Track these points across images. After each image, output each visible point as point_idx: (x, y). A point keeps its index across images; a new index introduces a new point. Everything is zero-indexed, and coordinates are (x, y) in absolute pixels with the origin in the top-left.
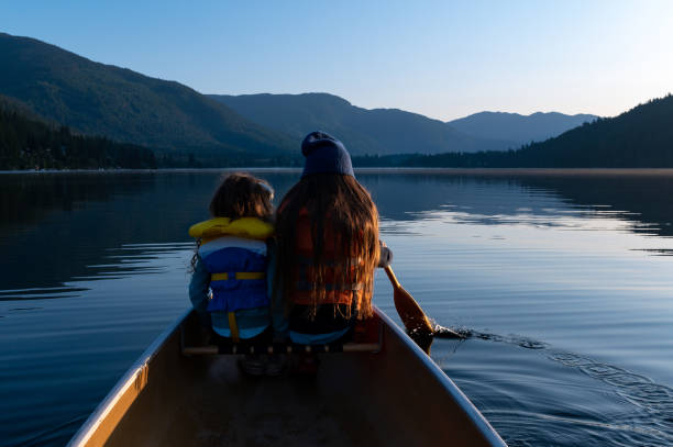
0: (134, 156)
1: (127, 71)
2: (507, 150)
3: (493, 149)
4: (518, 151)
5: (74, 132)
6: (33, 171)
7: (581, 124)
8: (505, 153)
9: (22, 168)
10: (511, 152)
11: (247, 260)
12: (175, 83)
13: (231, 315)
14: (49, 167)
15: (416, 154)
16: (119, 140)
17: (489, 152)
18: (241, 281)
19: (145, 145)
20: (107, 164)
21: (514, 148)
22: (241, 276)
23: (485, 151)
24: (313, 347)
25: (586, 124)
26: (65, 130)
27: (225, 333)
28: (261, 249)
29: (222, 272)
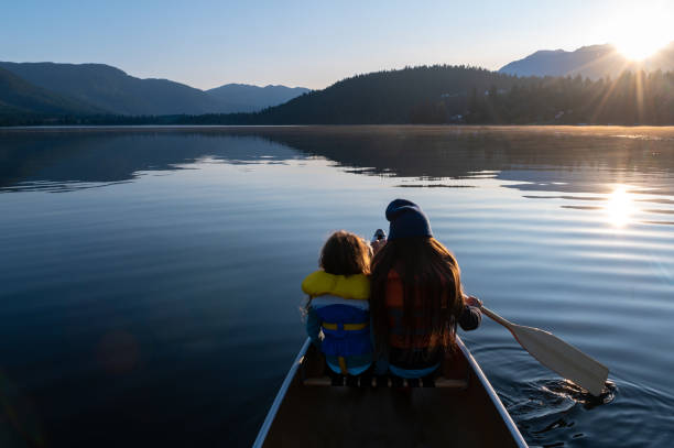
3: (241, 111)
7: (301, 94)
10: (255, 114)
13: (341, 359)
18: (348, 331)
21: (257, 111)
22: (349, 327)
24: (409, 381)
25: (305, 94)
27: (337, 370)
28: (364, 306)
29: (333, 323)
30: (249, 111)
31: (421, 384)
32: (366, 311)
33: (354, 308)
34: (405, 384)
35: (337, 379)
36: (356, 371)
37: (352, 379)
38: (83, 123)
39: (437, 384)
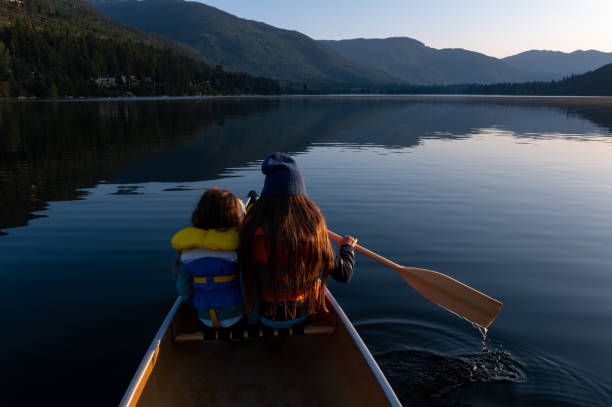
0: (265, 86)
1: (262, 24)
2: (550, 81)
3: (539, 80)
4: (560, 82)
5: (226, 69)
6: (197, 97)
8: (548, 83)
9: (190, 94)
10: (553, 82)
11: (222, 266)
12: (295, 32)
13: (212, 312)
14: (208, 94)
15: (474, 85)
16: (256, 74)
17: (535, 83)
18: (218, 284)
19: (274, 78)
20: (247, 91)
21: (556, 80)
22: (218, 280)
23: (531, 82)
24: (280, 330)
26: (219, 68)
27: (209, 323)
28: (233, 258)
29: (202, 276)
30: (547, 80)
31: (291, 332)
32: (234, 263)
33: (223, 261)
34: (276, 333)
35: (209, 332)
36: (227, 323)
37: (224, 331)
38: (381, 92)
39: (306, 331)
